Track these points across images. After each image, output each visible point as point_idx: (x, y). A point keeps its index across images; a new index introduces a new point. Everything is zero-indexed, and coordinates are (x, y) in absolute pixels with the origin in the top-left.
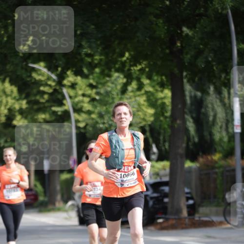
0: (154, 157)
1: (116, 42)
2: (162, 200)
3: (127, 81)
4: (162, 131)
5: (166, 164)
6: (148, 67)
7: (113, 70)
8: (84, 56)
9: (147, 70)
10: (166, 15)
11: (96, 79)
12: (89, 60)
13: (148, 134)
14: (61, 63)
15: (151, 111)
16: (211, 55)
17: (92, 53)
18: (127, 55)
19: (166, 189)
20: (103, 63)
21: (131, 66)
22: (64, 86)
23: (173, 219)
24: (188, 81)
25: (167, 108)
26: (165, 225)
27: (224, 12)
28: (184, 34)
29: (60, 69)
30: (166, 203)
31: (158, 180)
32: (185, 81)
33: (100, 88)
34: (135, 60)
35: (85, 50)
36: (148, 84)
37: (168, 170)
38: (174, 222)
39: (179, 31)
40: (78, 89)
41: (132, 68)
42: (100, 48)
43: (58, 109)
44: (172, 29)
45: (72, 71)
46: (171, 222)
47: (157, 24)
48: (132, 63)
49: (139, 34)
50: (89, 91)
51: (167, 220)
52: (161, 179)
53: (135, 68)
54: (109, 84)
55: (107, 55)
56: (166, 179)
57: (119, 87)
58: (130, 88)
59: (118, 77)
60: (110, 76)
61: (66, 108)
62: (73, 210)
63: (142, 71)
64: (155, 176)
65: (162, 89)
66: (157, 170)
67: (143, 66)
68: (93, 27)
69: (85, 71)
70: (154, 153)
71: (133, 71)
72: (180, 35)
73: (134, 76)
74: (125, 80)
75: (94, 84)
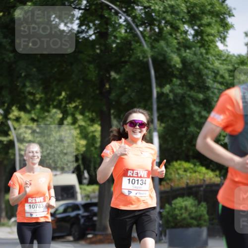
0: (85, 181)
1: (55, 83)
2: (92, 218)
3: (63, 116)
4: (92, 160)
5: (95, 188)
6: (82, 105)
7: (51, 107)
8: (26, 94)
9: (80, 107)
10: (97, 61)
11: (37, 114)
12: (31, 98)
13: (80, 162)
14: (7, 99)
15: (83, 142)
16: (134, 94)
17: (34, 92)
18: (63, 94)
19: (95, 209)
20: (42, 101)
21: (67, 104)
22: (9, 119)
23: (101, 235)
24: (115, 117)
25: (97, 140)
26: (94, 240)
27: (145, 60)
28: (112, 78)
29: (6, 105)
30: (95, 221)
31: (89, 201)
32: (112, 117)
33: (41, 122)
34: (70, 99)
35: (28, 89)
36: (81, 119)
37: (97, 193)
38: (101, 237)
39: (108, 75)
40: (21, 123)
41: (68, 106)
42: (41, 88)
43: (5, 139)
44: (101, 73)
45: (16, 107)
46: (99, 237)
47: (88, 69)
48: (68, 102)
49: (73, 76)
50: (31, 125)
51: (95, 235)
52: (91, 200)
53: (70, 105)
54: (49, 119)
55: (46, 94)
56: (95, 200)
57: (56, 122)
58: (65, 122)
59: (56, 113)
60: (48, 111)
61: (11, 138)
62: (15, 225)
63: (76, 108)
64: (86, 198)
65: (91, 124)
66: (87, 193)
67: (77, 104)
68: (34, 70)
69: (28, 107)
70: (85, 178)
71: (68, 108)
72: (109, 79)
73: (70, 112)
74: (61, 116)
75: (36, 118)
